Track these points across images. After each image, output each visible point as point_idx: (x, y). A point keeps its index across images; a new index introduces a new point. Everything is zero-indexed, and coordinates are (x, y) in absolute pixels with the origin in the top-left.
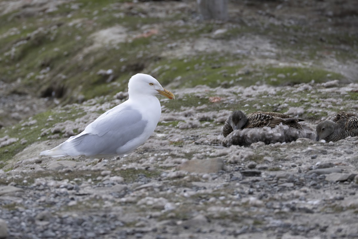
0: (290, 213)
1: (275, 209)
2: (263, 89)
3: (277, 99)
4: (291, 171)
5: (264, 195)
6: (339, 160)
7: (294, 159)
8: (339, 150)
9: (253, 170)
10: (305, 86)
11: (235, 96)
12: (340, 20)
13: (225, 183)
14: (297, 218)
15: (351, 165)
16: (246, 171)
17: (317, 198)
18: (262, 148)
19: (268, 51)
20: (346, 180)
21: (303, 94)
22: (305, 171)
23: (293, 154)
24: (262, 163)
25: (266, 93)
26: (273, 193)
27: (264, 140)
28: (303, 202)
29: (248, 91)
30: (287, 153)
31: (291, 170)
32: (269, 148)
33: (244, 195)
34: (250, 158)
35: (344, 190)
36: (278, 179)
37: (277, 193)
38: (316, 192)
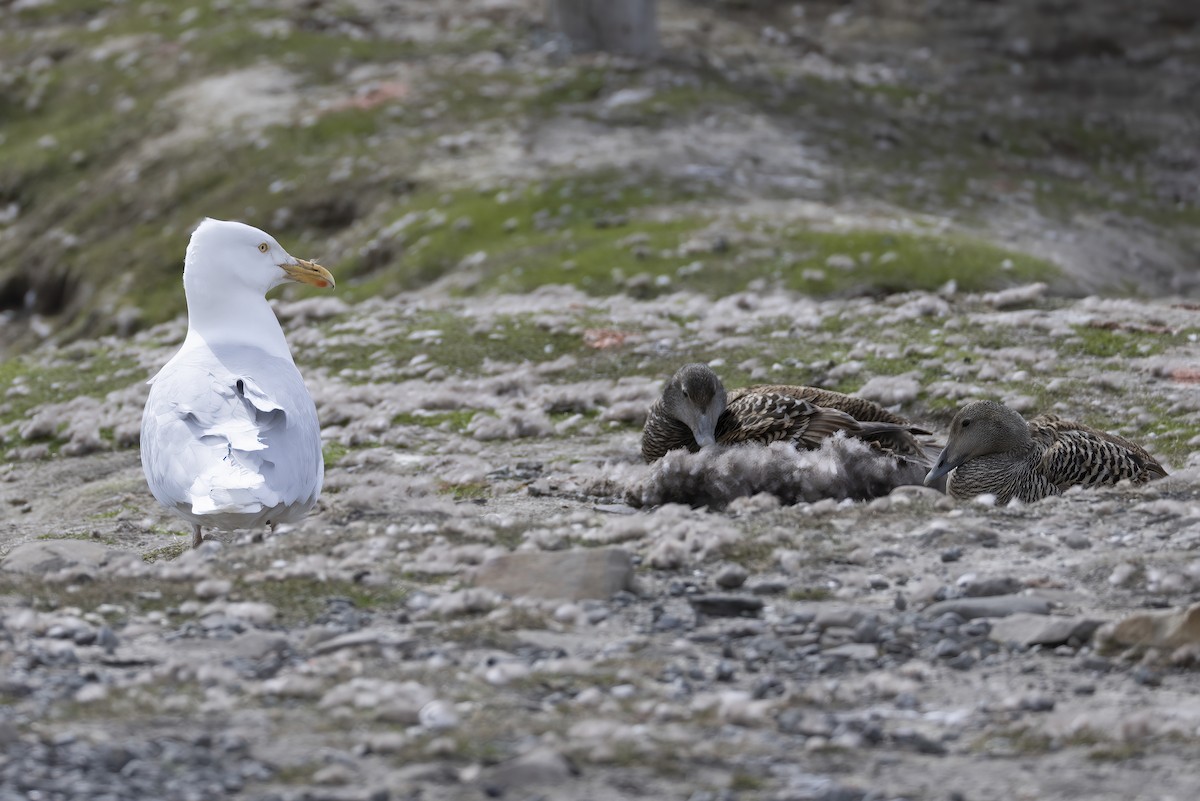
0: (862, 753)
1: (809, 735)
2: (774, 307)
3: (823, 345)
4: (871, 602)
5: (772, 685)
6: (1039, 567)
7: (879, 559)
8: (1039, 531)
9: (735, 596)
10: (925, 300)
11: (675, 330)
12: (1053, 71)
13: (633, 637)
14: (886, 770)
15: (1081, 589)
16: (711, 596)
17: (961, 703)
18: (768, 516)
19: (795, 171)
20: (1064, 642)
21: (917, 329)
22: (920, 606)
23: (875, 541)
24: (765, 571)
25: (785, 323)
26: (801, 679)
27: (775, 486)
28: (910, 713)
29: (723, 310)
30: (855, 539)
31: (871, 598)
32: (792, 517)
33: (700, 683)
34: (725, 552)
35: (1055, 676)
36: (823, 628)
37: (818, 679)
38: (954, 680)
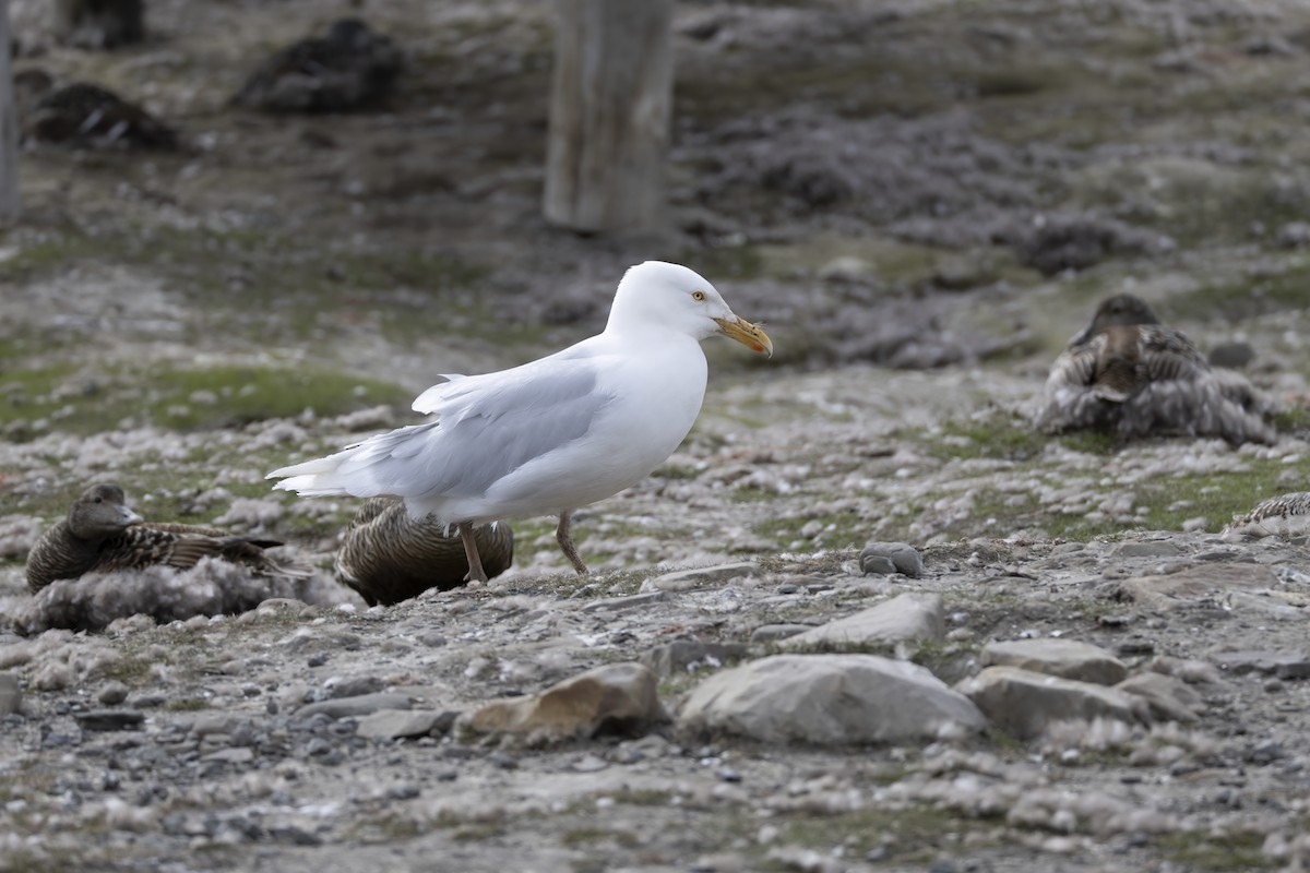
0: (242, 848)
1: (191, 835)
2: (140, 442)
3: (190, 475)
4: (244, 708)
5: (156, 791)
6: (399, 666)
7: (250, 668)
8: (398, 632)
9: (117, 710)
10: (284, 427)
11: (49, 472)
12: (391, 209)
13: (24, 756)
14: (266, 862)
15: (439, 684)
16: (94, 712)
17: (332, 796)
18: (144, 635)
19: (156, 316)
20: (426, 734)
21: (276, 454)
22: (291, 709)
23: (246, 651)
24: (144, 686)
25: (153, 456)
26: (183, 784)
27: (152, 609)
28: (286, 809)
29: (93, 448)
30: (227, 652)
31: (244, 704)
32: (167, 634)
33: (89, 794)
34: (106, 670)
35: (420, 765)
36: (201, 735)
37: (200, 784)
38: (326, 775)
